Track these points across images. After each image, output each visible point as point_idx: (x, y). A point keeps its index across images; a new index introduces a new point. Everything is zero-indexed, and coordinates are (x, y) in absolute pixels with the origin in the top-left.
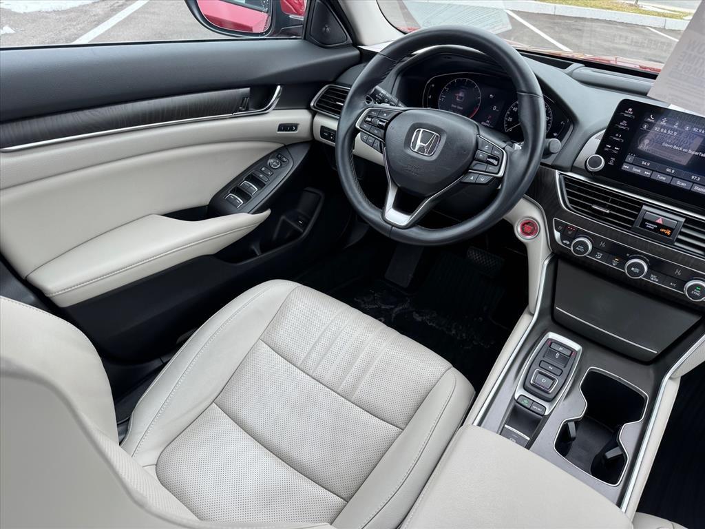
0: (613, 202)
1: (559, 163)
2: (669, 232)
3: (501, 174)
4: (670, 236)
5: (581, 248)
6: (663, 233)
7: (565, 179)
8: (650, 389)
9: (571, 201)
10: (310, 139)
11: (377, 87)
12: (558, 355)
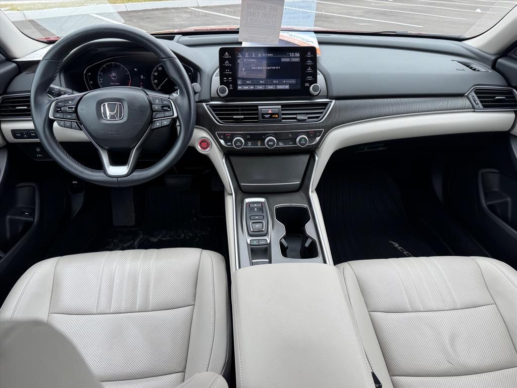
0: (242, 110)
1: (203, 98)
2: (277, 116)
3: (175, 115)
4: (278, 118)
5: (239, 144)
6: (274, 118)
7: (210, 106)
8: (306, 202)
9: (221, 119)
10: (5, 144)
11: (52, 86)
12: (256, 209)
